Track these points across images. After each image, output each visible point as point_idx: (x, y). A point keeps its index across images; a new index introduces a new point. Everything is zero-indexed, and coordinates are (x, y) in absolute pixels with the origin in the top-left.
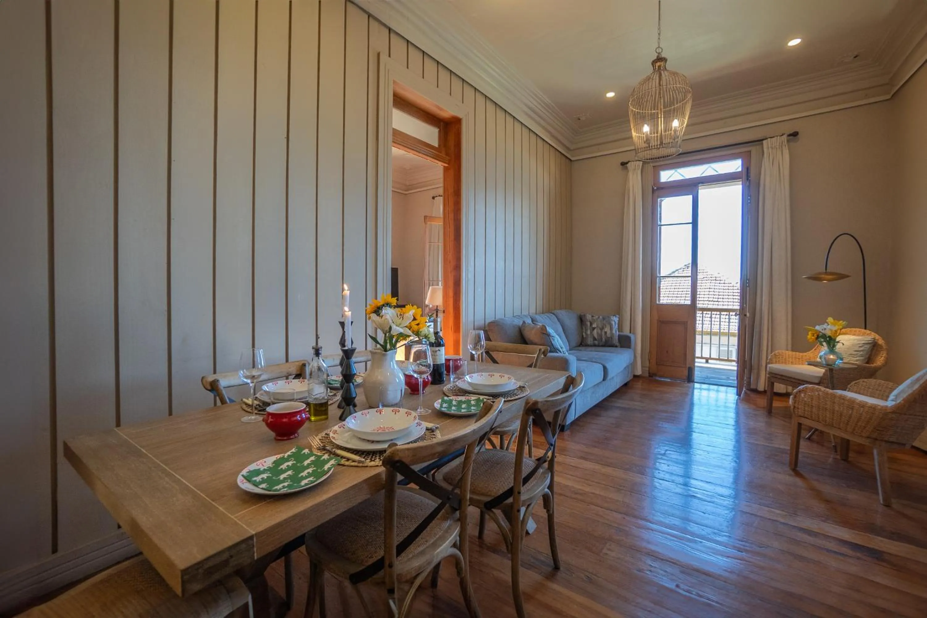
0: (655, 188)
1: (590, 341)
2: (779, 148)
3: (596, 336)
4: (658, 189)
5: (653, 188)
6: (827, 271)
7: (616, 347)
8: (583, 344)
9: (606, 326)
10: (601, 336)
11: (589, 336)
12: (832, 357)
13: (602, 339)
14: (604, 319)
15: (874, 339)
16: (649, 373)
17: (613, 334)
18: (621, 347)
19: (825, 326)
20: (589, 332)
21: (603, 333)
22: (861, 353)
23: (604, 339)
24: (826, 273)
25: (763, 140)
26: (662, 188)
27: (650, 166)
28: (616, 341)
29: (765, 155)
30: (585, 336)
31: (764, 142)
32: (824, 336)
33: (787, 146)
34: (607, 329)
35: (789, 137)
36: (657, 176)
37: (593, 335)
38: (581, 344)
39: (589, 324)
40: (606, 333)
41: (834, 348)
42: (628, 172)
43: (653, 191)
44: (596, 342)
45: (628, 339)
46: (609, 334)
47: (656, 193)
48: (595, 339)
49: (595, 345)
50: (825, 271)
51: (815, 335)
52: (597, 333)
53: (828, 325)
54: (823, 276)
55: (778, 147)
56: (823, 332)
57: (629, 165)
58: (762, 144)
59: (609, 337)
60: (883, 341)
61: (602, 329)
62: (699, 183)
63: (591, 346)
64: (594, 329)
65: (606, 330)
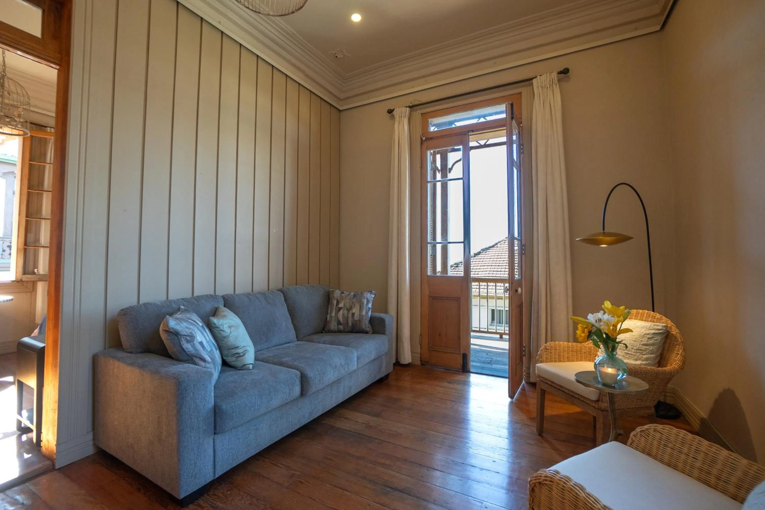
0: (424, 139)
1: (333, 326)
2: (550, 87)
3: (341, 319)
4: (427, 139)
5: (421, 139)
6: (605, 231)
7: (367, 333)
8: (325, 329)
9: (355, 305)
10: (347, 319)
11: (333, 319)
12: (610, 371)
13: (347, 322)
14: (355, 296)
15: (666, 327)
16: (421, 360)
17: (362, 316)
18: (374, 333)
19: (599, 315)
20: (333, 314)
21: (350, 315)
22: (652, 348)
23: (350, 324)
24: (604, 234)
25: (531, 79)
26: (431, 138)
27: (417, 114)
28: (366, 325)
29: (536, 96)
30: (328, 319)
31: (534, 80)
32: (599, 333)
33: (557, 85)
34: (356, 310)
35: (559, 75)
36: (425, 126)
37: (338, 317)
38: (324, 329)
39: (335, 302)
40: (353, 314)
41: (615, 353)
42: (395, 120)
43: (422, 142)
44: (341, 327)
45: (382, 321)
46: (356, 317)
47: (425, 144)
48: (339, 323)
49: (339, 332)
50: (602, 232)
51: (586, 330)
52: (343, 314)
53: (604, 313)
54: (601, 237)
55: (548, 86)
56: (597, 325)
57: (394, 113)
58: (532, 84)
59: (357, 320)
60: (678, 331)
61: (348, 310)
62: (469, 132)
63: (335, 332)
64: (340, 309)
65: (354, 311)
